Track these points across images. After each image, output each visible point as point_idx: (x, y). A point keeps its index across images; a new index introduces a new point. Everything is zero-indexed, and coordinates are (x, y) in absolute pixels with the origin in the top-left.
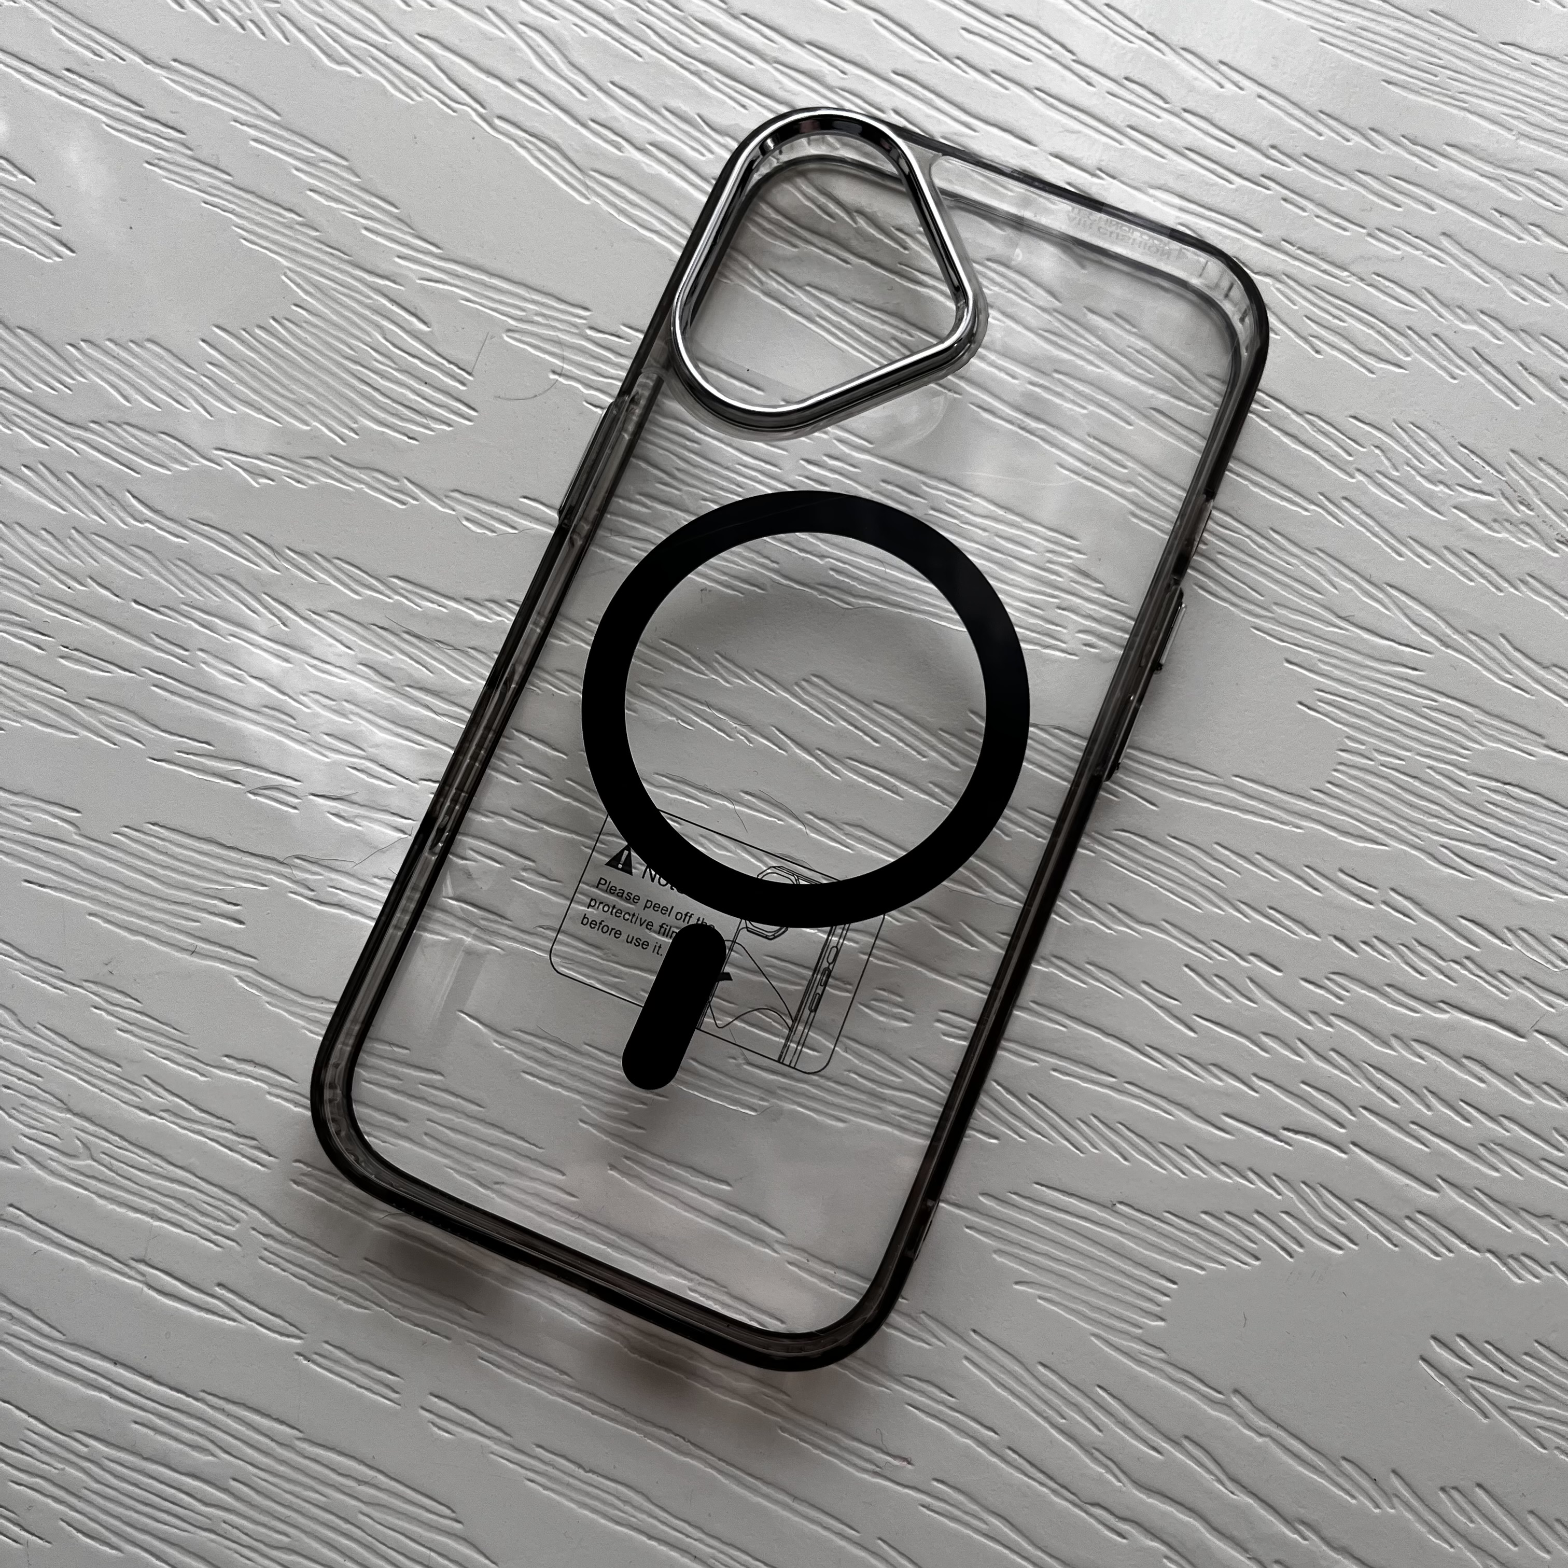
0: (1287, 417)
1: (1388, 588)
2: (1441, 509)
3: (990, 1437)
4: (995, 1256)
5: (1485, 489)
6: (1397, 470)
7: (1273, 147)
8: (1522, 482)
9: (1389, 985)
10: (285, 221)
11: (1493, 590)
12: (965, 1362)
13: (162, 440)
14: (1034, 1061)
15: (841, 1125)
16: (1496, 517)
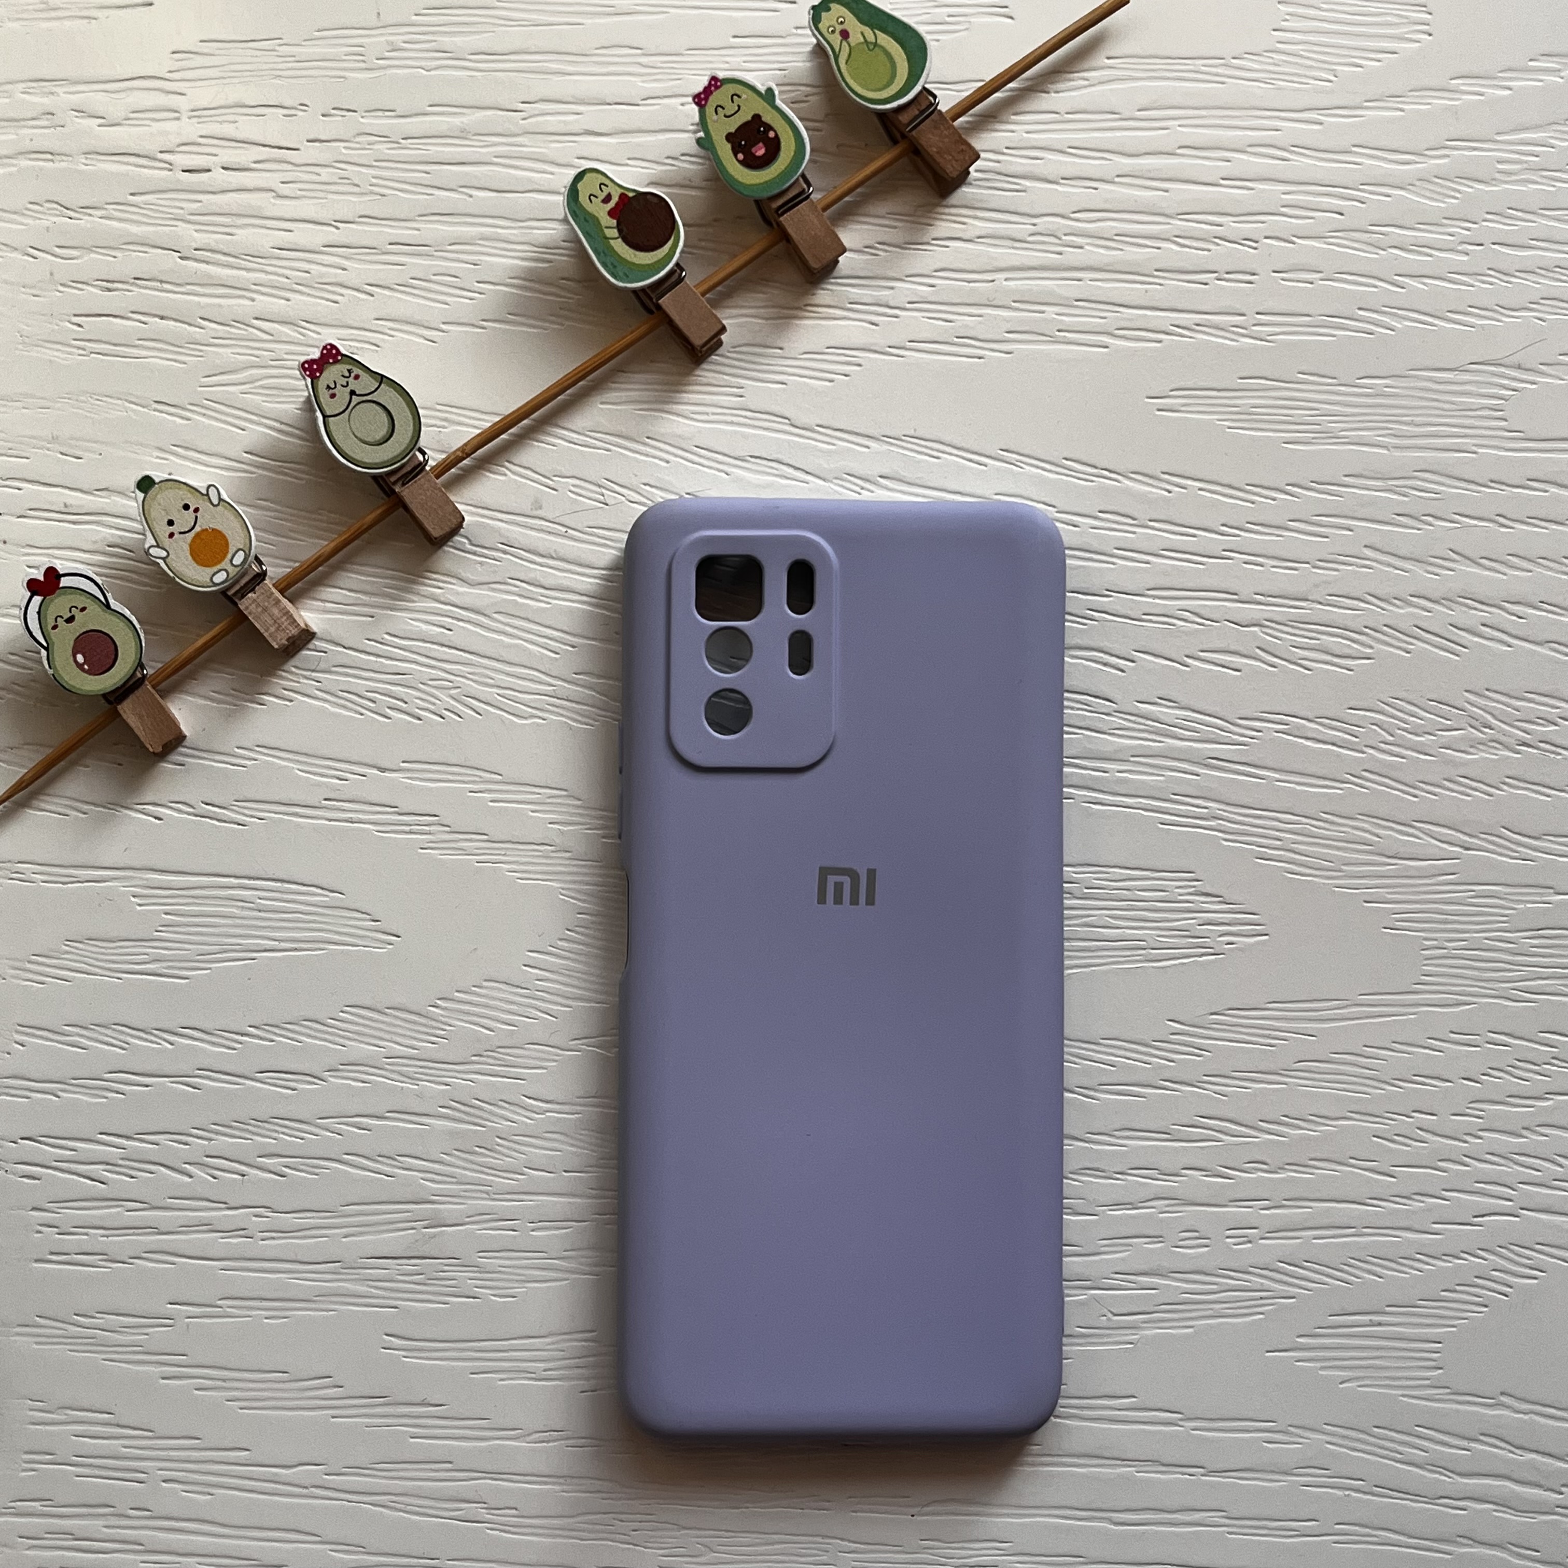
0: (1304, 726)
1: (1415, 824)
2: (1431, 752)
3: (1362, 1485)
4: (1321, 1372)
5: (1456, 726)
6: (1392, 735)
7: (1223, 525)
8: (1481, 712)
9: (1509, 1096)
10: (540, 854)
11: (1487, 797)
12: (1328, 1446)
13: (529, 1049)
14: (1298, 1238)
15: (1191, 1330)
16: (1471, 743)
